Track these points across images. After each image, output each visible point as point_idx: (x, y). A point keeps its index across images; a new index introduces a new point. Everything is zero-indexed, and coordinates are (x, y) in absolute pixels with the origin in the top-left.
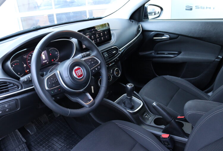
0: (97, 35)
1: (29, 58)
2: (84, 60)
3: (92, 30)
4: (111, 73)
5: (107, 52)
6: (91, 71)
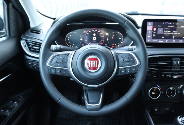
1: (88, 34)
2: (117, 53)
3: (170, 23)
4: (179, 88)
5: (180, 59)
6: (120, 70)
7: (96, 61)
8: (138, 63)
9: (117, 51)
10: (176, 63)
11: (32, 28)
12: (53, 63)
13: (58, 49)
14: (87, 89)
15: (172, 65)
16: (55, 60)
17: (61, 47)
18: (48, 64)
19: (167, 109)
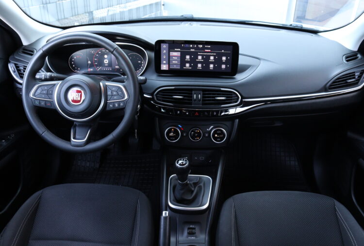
0: (200, 57)
1: (97, 55)
2: (106, 85)
3: (191, 46)
4: (208, 130)
5: (203, 91)
6: (108, 104)
7: (80, 94)
8: (126, 97)
9: (108, 83)
10: (196, 98)
11: (25, 46)
12: (36, 94)
13: (48, 77)
14: (77, 124)
15: (191, 100)
16: (39, 91)
17: (53, 75)
18: (31, 95)
19: (202, 158)
